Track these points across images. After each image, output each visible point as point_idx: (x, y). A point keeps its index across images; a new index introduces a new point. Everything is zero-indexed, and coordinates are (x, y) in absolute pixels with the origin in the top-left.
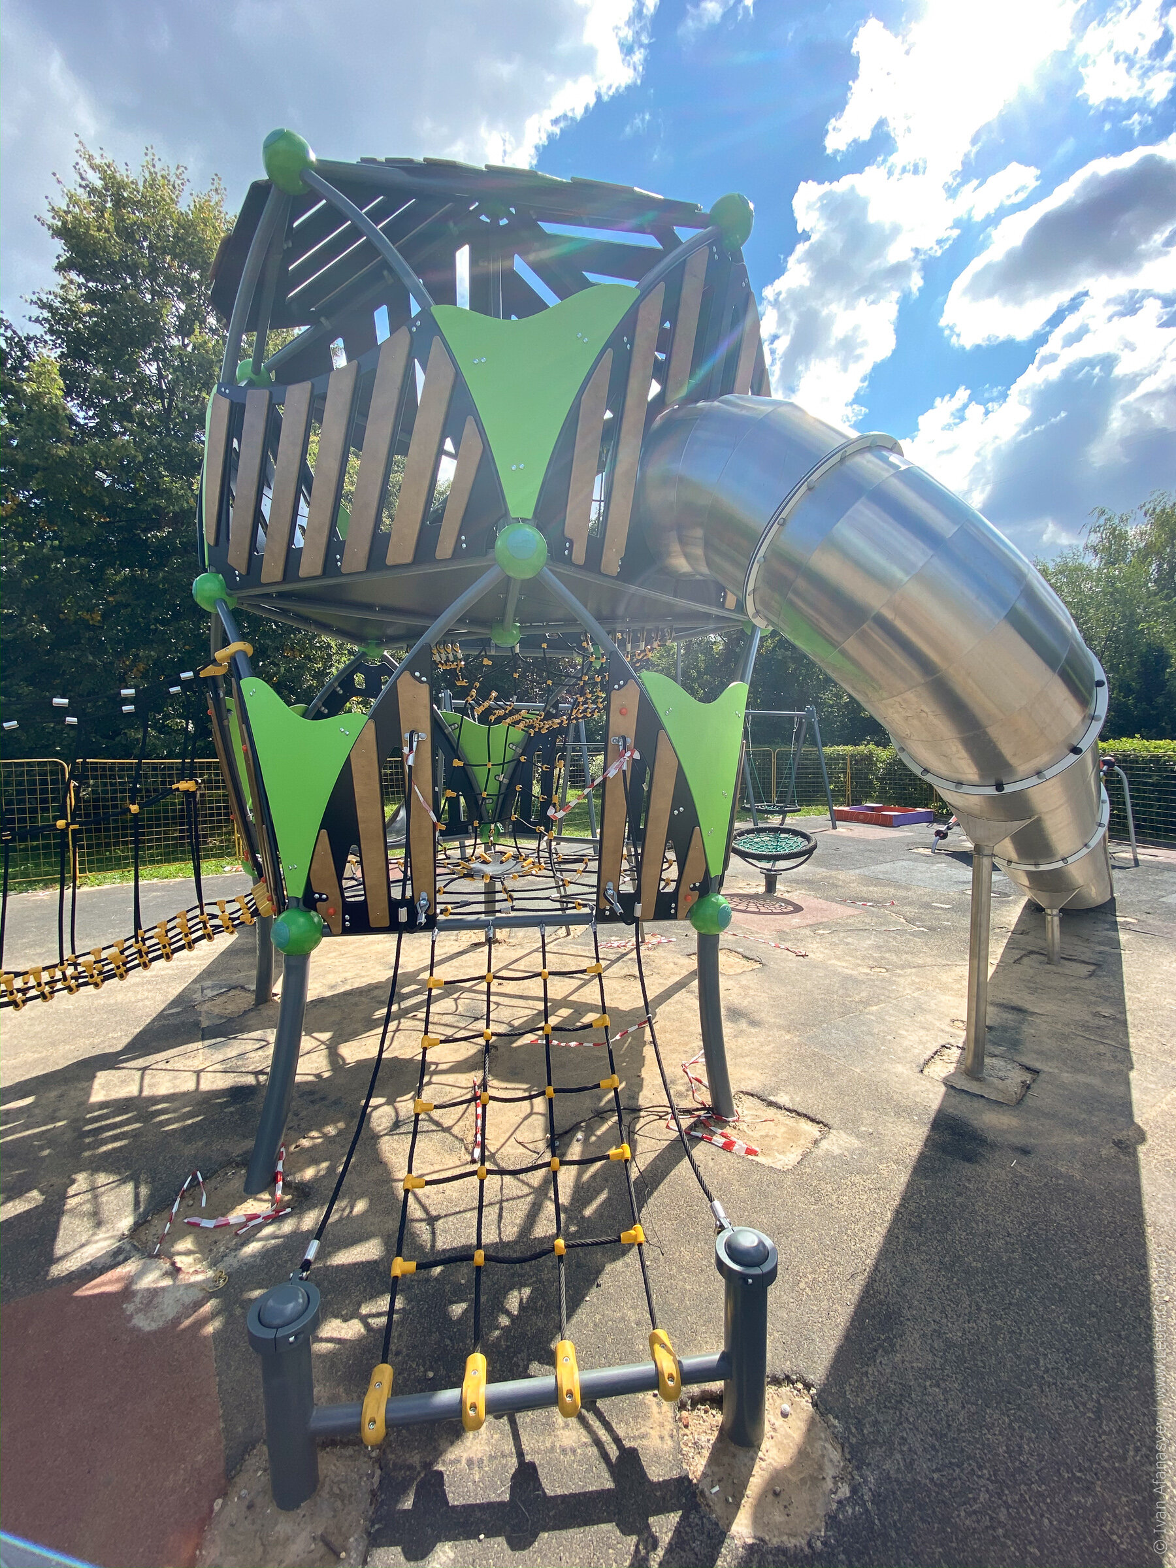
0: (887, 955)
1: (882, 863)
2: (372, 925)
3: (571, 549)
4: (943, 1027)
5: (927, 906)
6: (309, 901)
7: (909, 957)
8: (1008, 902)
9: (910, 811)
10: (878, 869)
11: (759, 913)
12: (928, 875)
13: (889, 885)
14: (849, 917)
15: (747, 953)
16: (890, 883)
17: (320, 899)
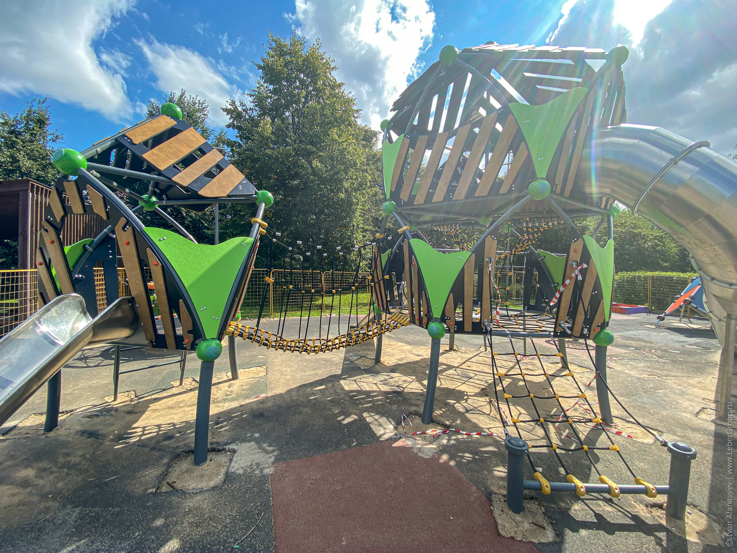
0: (655, 370)
1: (629, 330)
2: (465, 330)
3: (556, 188)
4: (699, 401)
5: (666, 351)
6: (443, 319)
7: (668, 372)
8: (712, 352)
9: (634, 307)
10: (629, 334)
11: (576, 349)
12: (659, 337)
13: (639, 341)
14: (625, 353)
15: (581, 365)
16: (639, 340)
17: (447, 319)
